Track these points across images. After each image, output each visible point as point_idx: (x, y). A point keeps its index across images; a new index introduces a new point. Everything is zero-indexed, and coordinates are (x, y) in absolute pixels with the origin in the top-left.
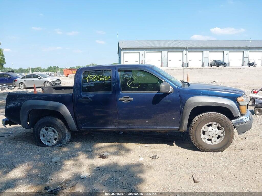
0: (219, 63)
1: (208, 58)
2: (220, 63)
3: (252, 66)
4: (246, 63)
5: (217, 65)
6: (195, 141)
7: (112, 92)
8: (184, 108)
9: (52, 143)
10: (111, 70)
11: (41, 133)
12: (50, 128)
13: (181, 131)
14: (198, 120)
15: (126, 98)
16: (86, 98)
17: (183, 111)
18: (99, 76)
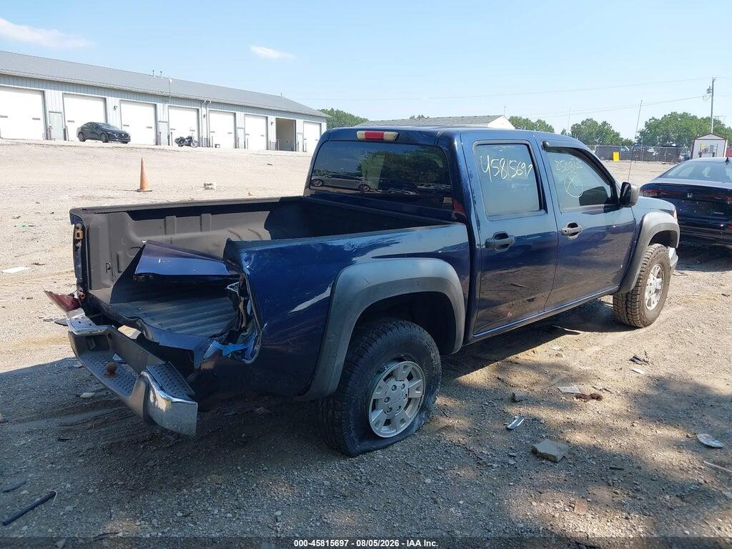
0: (111, 131)
1: (63, 113)
2: (114, 132)
3: (186, 145)
4: (164, 138)
5: (104, 138)
6: (642, 307)
7: (547, 212)
8: (637, 240)
9: (403, 421)
10: (527, 145)
11: (373, 397)
12: (405, 367)
13: (624, 292)
14: (648, 264)
15: (573, 225)
16: (504, 236)
17: (636, 247)
18: (511, 162)
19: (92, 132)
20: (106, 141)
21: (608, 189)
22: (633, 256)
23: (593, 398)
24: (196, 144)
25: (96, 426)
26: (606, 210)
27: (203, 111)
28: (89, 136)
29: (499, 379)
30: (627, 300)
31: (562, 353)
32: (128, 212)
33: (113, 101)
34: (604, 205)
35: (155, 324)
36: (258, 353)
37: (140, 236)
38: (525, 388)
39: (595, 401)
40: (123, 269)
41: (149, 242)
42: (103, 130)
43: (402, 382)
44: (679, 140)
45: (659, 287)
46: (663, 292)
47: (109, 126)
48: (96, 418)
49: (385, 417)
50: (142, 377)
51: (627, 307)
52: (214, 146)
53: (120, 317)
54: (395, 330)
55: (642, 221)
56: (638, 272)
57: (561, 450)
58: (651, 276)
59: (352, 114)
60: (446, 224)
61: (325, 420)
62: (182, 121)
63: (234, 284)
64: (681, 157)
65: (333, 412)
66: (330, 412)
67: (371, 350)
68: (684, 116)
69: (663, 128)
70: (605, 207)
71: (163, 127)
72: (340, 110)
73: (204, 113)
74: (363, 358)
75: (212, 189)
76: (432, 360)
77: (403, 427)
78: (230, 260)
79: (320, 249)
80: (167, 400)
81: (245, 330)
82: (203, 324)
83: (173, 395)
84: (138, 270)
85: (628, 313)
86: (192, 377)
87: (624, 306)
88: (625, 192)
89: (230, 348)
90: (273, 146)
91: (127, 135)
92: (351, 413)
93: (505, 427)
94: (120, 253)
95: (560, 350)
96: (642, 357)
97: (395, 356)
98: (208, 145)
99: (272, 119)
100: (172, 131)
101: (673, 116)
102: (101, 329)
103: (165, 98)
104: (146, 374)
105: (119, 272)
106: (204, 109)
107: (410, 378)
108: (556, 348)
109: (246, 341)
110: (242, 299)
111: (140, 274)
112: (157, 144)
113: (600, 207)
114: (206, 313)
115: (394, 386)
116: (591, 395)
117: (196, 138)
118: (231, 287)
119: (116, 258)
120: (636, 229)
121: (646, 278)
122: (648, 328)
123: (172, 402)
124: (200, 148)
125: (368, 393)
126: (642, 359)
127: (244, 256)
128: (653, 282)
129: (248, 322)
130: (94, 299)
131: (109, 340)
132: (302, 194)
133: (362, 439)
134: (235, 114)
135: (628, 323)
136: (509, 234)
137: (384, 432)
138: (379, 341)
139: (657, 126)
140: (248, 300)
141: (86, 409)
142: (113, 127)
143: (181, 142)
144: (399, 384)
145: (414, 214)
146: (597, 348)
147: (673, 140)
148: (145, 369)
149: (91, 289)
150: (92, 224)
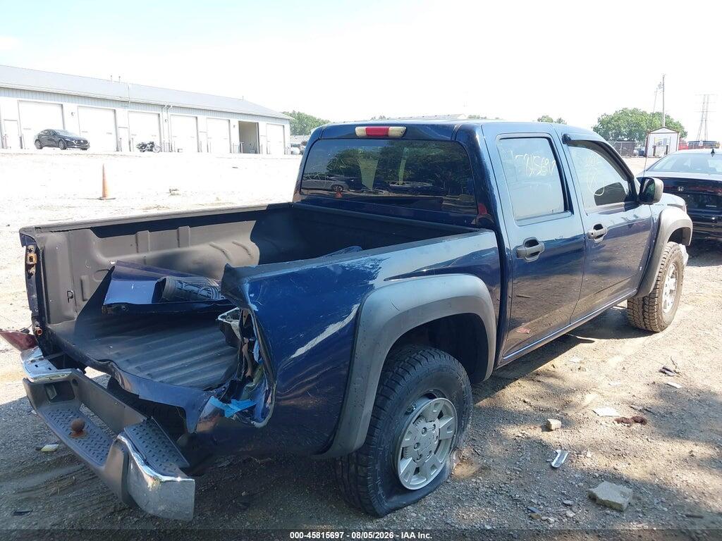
0: (69, 138)
1: (18, 121)
2: (72, 139)
3: (148, 150)
4: (125, 145)
5: (61, 145)
6: (660, 311)
7: (573, 213)
8: (656, 240)
9: (434, 467)
10: (549, 139)
11: (402, 446)
12: (436, 404)
13: (641, 296)
14: (665, 264)
15: (598, 227)
16: (533, 242)
17: (654, 248)
18: (535, 157)
19: (51, 139)
20: (65, 148)
21: (625, 185)
22: (652, 256)
23: (636, 422)
24: (159, 149)
25: (63, 490)
26: (627, 208)
27: (164, 115)
28: (47, 143)
29: (525, 402)
30: (644, 304)
31: (582, 366)
32: (91, 228)
33: (70, 106)
34: (624, 203)
35: (131, 368)
36: (271, 413)
37: (107, 256)
38: (557, 412)
39: (639, 425)
40: (88, 296)
41: (118, 263)
42: (60, 137)
43: (433, 423)
44: (630, 134)
45: (673, 288)
46: (676, 292)
47: (66, 132)
48: (62, 478)
49: (415, 465)
50: (118, 441)
51: (644, 311)
52: (176, 150)
53: (87, 359)
54: (424, 362)
55: (660, 219)
56: (657, 273)
57: (625, 495)
58: (667, 277)
59: (314, 116)
60: (471, 231)
61: (345, 477)
62: (143, 126)
63: (225, 314)
64: (635, 151)
65: (356, 468)
66: (353, 467)
67: (398, 389)
68: (634, 112)
69: (615, 123)
70: (625, 205)
71: (122, 133)
72: (301, 112)
73: (165, 117)
74: (390, 399)
75: (178, 194)
76: (463, 393)
77: (434, 473)
78: (231, 292)
79: (339, 272)
80: (155, 478)
81: (250, 379)
82: (191, 365)
83: (162, 471)
84: (109, 300)
85: (644, 318)
86: (182, 440)
87: (641, 310)
88: (644, 188)
89: (234, 409)
90: (237, 149)
91: (86, 142)
92: (378, 467)
93: (548, 464)
94: (84, 277)
95: (581, 362)
96: (672, 367)
97: (425, 392)
98: (171, 150)
99: (235, 122)
100: (133, 137)
101: (624, 112)
102: (64, 374)
103: (124, 103)
104: (123, 439)
105: (84, 300)
106: (165, 114)
107: (440, 416)
108: (577, 360)
109: (253, 396)
110: (246, 340)
111: (110, 305)
112: (118, 150)
113: (621, 206)
114: (191, 349)
115: (425, 428)
116: (633, 418)
117: (157, 143)
118: (223, 317)
119: (79, 283)
120: (655, 227)
121: (663, 279)
122: (665, 332)
123: (161, 482)
124: (163, 153)
125: (396, 441)
126: (672, 370)
127: (247, 287)
128: (669, 283)
129: (254, 369)
130: (52, 334)
131: (74, 387)
132: (291, 200)
133: (389, 494)
134: (197, 118)
135: (644, 327)
136: (539, 240)
137: (415, 483)
138: (407, 376)
139: (609, 122)
140: (254, 342)
141: (49, 467)
142: (71, 134)
143: (143, 147)
144: (429, 425)
145: (412, 218)
146: (619, 359)
147: (624, 135)
148: (120, 431)
149: (49, 323)
150: (48, 245)
